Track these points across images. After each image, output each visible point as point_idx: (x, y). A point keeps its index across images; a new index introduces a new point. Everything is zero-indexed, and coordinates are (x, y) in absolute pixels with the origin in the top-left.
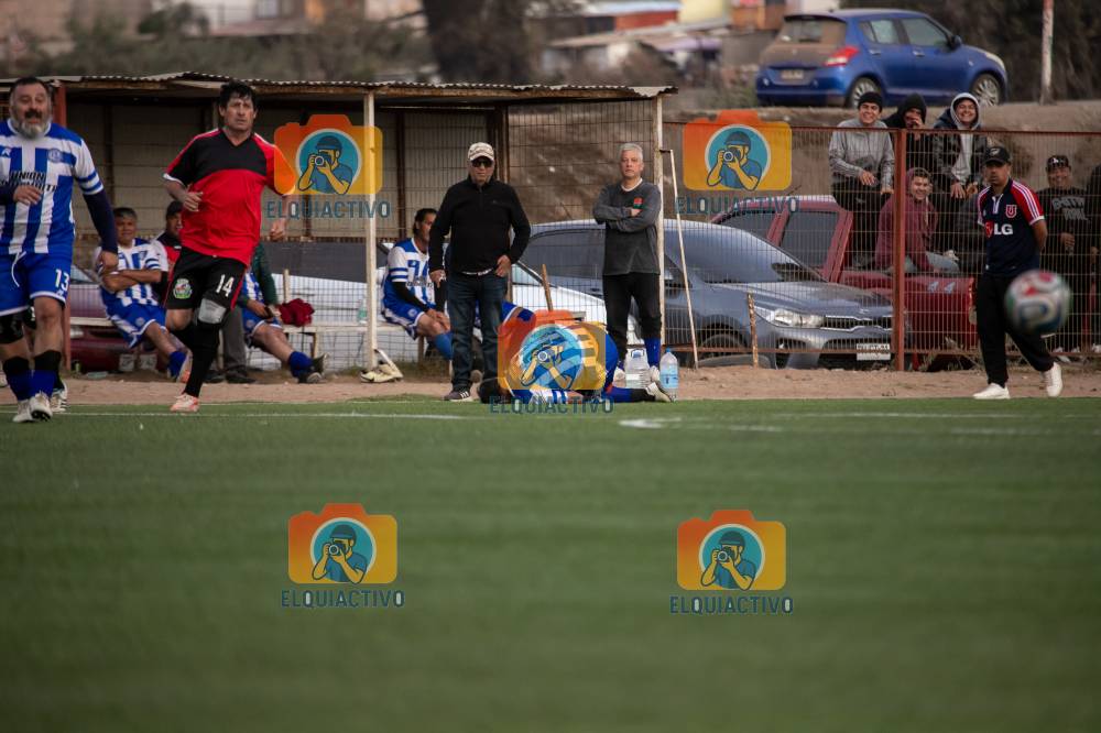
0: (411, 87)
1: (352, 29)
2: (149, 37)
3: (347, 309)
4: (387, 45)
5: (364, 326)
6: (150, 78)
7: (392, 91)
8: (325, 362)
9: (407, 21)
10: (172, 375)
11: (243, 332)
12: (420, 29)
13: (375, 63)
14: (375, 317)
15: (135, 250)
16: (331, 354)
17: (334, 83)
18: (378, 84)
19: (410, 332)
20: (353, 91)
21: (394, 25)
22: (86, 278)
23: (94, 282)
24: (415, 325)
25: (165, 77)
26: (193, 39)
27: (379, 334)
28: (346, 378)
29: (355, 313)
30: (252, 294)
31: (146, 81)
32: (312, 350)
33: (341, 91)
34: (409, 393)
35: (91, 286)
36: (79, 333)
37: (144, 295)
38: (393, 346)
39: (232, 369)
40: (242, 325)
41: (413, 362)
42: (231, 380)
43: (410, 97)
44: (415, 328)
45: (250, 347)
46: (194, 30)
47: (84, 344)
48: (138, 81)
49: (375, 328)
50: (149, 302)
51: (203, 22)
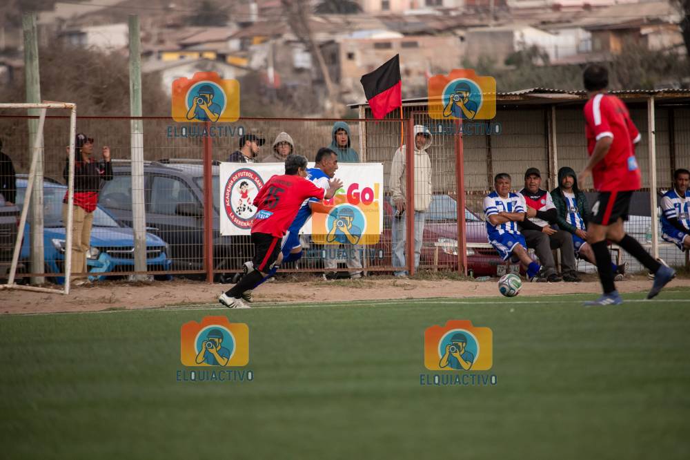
0: (678, 92)
1: (638, 57)
2: (512, 67)
3: (639, 234)
4: (662, 65)
5: (650, 244)
6: (513, 93)
7: (666, 95)
8: (626, 267)
9: (675, 50)
10: (530, 277)
11: (574, 249)
12: (682, 55)
13: (654, 77)
14: (657, 238)
15: (509, 200)
16: (629, 262)
17: (628, 91)
18: (656, 91)
19: (680, 247)
20: (641, 96)
21: (667, 53)
22: (475, 218)
23: (481, 220)
24: (683, 242)
25: (523, 92)
26: (539, 67)
27: (659, 249)
28: (639, 277)
29: (644, 236)
30: (578, 226)
31: (511, 95)
32: (617, 260)
33: (633, 96)
34: (680, 285)
35: (479, 223)
36: (472, 253)
37: (512, 228)
38: (669, 256)
39: (566, 273)
40: (573, 245)
41: (682, 266)
42: (567, 279)
43: (677, 98)
44: (683, 244)
45: (577, 259)
46: (540, 62)
47: (475, 259)
48: (506, 95)
49: (657, 245)
50: (515, 232)
51: (546, 57)
